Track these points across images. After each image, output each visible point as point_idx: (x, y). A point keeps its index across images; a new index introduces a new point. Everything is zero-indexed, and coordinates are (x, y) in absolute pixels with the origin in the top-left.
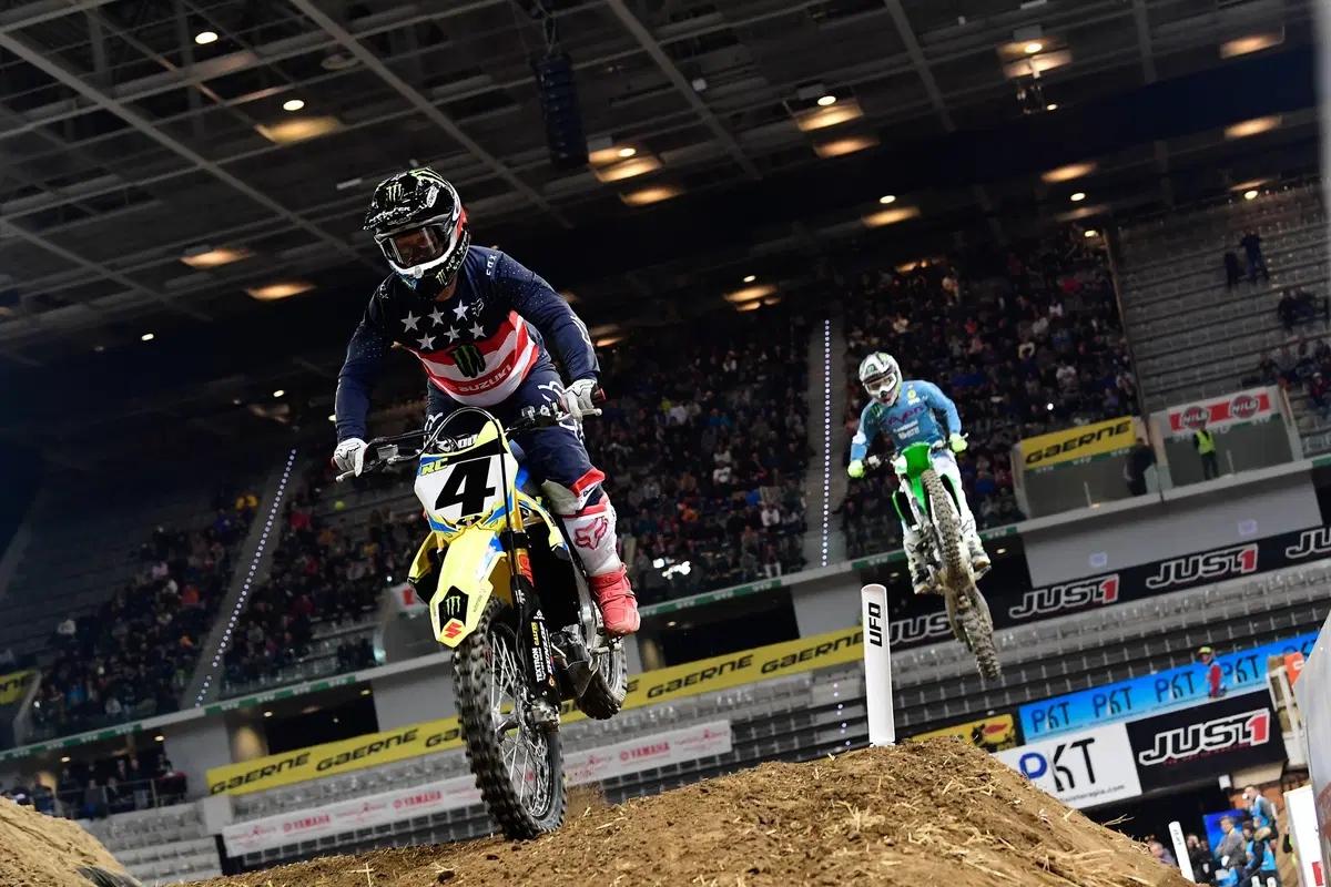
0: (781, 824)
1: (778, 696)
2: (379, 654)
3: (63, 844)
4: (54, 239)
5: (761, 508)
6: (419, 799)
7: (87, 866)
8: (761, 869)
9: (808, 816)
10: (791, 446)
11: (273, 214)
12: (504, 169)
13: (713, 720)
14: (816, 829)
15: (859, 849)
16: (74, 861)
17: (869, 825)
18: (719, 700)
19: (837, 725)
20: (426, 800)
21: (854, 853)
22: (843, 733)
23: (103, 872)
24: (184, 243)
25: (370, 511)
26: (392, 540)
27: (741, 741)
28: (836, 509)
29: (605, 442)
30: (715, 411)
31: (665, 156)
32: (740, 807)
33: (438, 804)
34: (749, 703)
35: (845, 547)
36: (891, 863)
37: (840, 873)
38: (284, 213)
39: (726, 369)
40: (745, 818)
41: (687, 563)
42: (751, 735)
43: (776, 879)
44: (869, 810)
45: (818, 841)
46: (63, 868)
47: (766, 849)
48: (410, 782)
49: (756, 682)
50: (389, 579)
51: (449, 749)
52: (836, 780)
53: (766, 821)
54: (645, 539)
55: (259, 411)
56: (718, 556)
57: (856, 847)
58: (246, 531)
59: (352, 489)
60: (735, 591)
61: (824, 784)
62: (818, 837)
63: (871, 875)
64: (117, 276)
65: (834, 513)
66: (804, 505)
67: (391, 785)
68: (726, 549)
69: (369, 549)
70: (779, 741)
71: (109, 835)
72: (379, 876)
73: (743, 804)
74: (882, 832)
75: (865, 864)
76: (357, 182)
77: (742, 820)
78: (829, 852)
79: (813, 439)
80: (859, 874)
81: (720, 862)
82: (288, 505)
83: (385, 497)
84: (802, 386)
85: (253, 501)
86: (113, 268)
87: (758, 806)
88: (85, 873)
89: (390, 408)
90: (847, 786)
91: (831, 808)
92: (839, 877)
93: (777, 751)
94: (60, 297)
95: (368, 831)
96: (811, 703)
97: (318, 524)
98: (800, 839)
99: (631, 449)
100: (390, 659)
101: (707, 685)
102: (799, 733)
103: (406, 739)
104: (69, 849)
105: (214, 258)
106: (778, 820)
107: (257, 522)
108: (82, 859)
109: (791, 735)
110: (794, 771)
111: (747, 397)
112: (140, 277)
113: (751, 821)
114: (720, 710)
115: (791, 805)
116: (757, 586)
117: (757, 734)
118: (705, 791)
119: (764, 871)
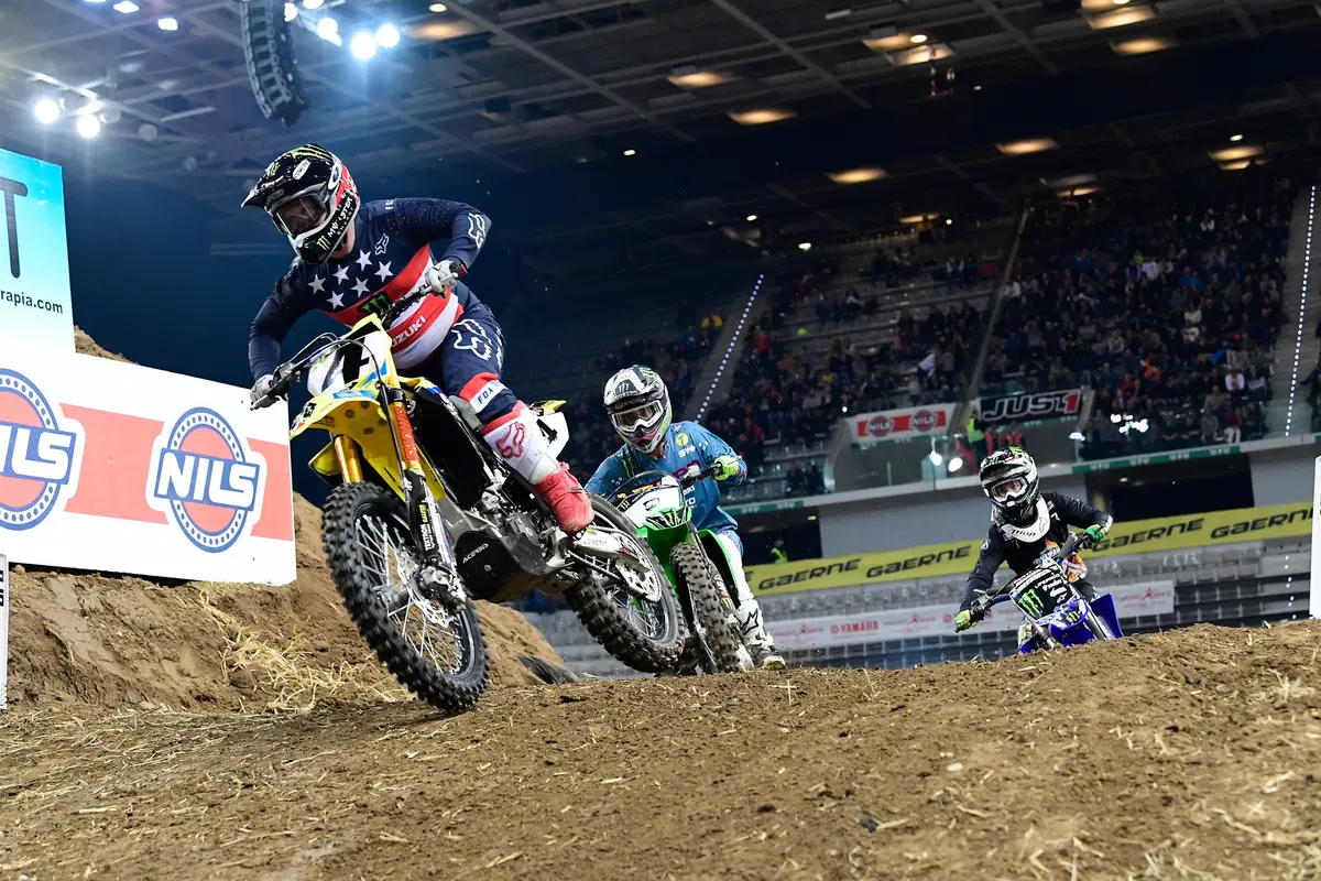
0: (1206, 686)
1: (1226, 562)
2: (829, 482)
3: (507, 632)
4: (547, 49)
5: (1226, 372)
6: (856, 627)
7: (528, 656)
8: (1181, 728)
9: (1236, 680)
10: (1264, 311)
11: (759, 39)
12: (994, 9)
13: (1157, 580)
14: (1242, 694)
15: (1284, 719)
16: (516, 649)
17: (1298, 696)
18: (1166, 559)
19: (1285, 597)
20: (863, 628)
21: (1279, 722)
22: (1290, 606)
23: (542, 662)
24: (672, 62)
25: (831, 341)
26: (850, 371)
27: (1184, 603)
28: (1303, 380)
29: (1072, 292)
30: (1187, 269)
31: (1160, 6)
32: (1167, 664)
33: (876, 634)
34: (1196, 567)
35: (1310, 418)
36: (1316, 736)
37: (1262, 740)
38: (772, 40)
39: (1204, 228)
40: (1171, 676)
41: (1145, 421)
42: (1195, 598)
43: (1196, 739)
44: (1299, 681)
45: (1243, 706)
46: (504, 655)
47: (1188, 709)
48: (849, 609)
49: (1204, 547)
50: (845, 409)
51: (887, 582)
52: (1269, 648)
53: (1191, 680)
54: (1105, 393)
55: (732, 234)
56: (1178, 416)
57: (1281, 716)
58: (709, 349)
59: (816, 318)
60: (1191, 453)
61: (1256, 650)
62: (1244, 703)
63: (1294, 745)
64: (604, 90)
65: (1303, 383)
66: (1272, 372)
67: (829, 610)
68: (1186, 410)
69: (827, 378)
70: (1223, 607)
71: (556, 630)
72: (800, 694)
73: (1170, 661)
74: (1310, 704)
75: (1289, 734)
76: (846, 13)
77: (1167, 677)
78: (1253, 719)
79: (1287, 306)
80: (1281, 744)
81: (1140, 716)
82: (752, 328)
83: (848, 328)
84: (1282, 251)
85: (718, 322)
86: (602, 82)
87: (1185, 665)
88: (525, 661)
89: (861, 240)
90: (1280, 655)
91: (1261, 675)
92: (1260, 744)
93: (1220, 617)
94: (549, 108)
95: (823, 651)
96: (1260, 572)
97: (779, 349)
98: (1225, 702)
99: (1098, 301)
100: (840, 487)
101: (1154, 544)
102: (1244, 601)
103: (848, 567)
104: (512, 638)
105: (699, 79)
106: (1204, 681)
107: (720, 343)
108: (523, 648)
109: (1236, 602)
110: (1227, 635)
111: (1222, 258)
112: (626, 93)
113: (1176, 679)
114: (1165, 570)
115: (1219, 667)
116: (1214, 450)
117: (1202, 598)
118: (1132, 645)
119: (1184, 730)
